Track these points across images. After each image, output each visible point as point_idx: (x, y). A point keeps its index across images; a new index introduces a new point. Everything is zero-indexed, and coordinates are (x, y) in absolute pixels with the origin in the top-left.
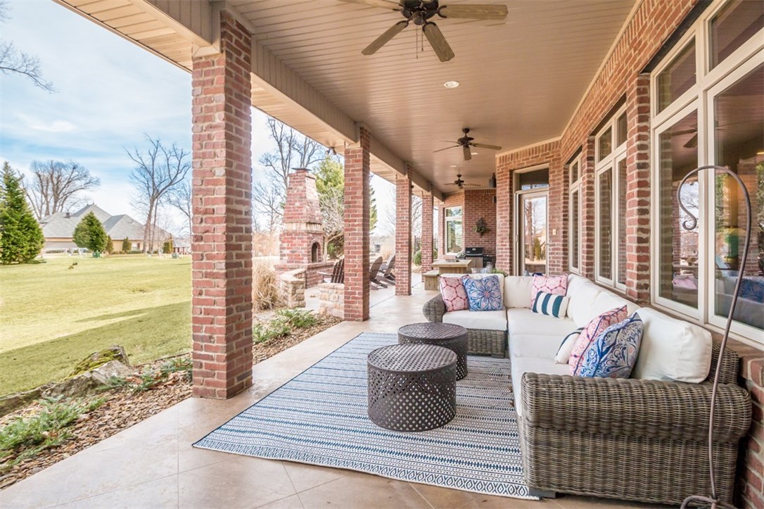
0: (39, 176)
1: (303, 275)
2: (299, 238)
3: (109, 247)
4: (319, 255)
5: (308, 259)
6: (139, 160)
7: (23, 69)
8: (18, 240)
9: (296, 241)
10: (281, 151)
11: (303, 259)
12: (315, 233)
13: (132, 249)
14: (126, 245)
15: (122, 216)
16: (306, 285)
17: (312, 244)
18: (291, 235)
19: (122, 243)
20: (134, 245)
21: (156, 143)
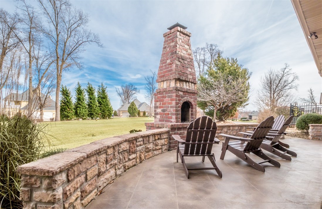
0: (123, 90)
1: (165, 136)
2: (169, 97)
3: (139, 114)
4: (192, 114)
5: (177, 118)
6: (149, 81)
7: (94, 40)
8: (104, 110)
9: (167, 100)
10: (199, 67)
11: (171, 118)
12: (187, 92)
13: (146, 115)
14: (144, 113)
15: (143, 103)
16: (170, 147)
17: (182, 102)
18: (162, 93)
19: (143, 113)
20: (147, 114)
21: (154, 73)
